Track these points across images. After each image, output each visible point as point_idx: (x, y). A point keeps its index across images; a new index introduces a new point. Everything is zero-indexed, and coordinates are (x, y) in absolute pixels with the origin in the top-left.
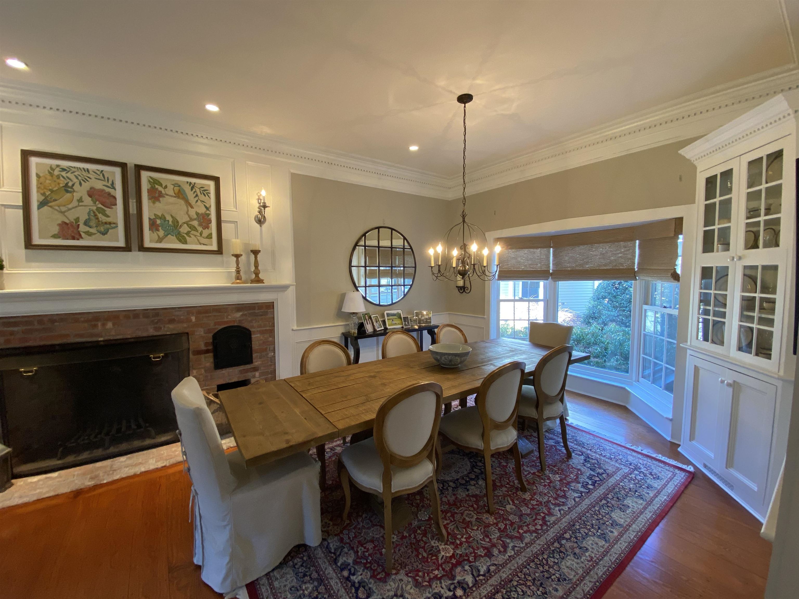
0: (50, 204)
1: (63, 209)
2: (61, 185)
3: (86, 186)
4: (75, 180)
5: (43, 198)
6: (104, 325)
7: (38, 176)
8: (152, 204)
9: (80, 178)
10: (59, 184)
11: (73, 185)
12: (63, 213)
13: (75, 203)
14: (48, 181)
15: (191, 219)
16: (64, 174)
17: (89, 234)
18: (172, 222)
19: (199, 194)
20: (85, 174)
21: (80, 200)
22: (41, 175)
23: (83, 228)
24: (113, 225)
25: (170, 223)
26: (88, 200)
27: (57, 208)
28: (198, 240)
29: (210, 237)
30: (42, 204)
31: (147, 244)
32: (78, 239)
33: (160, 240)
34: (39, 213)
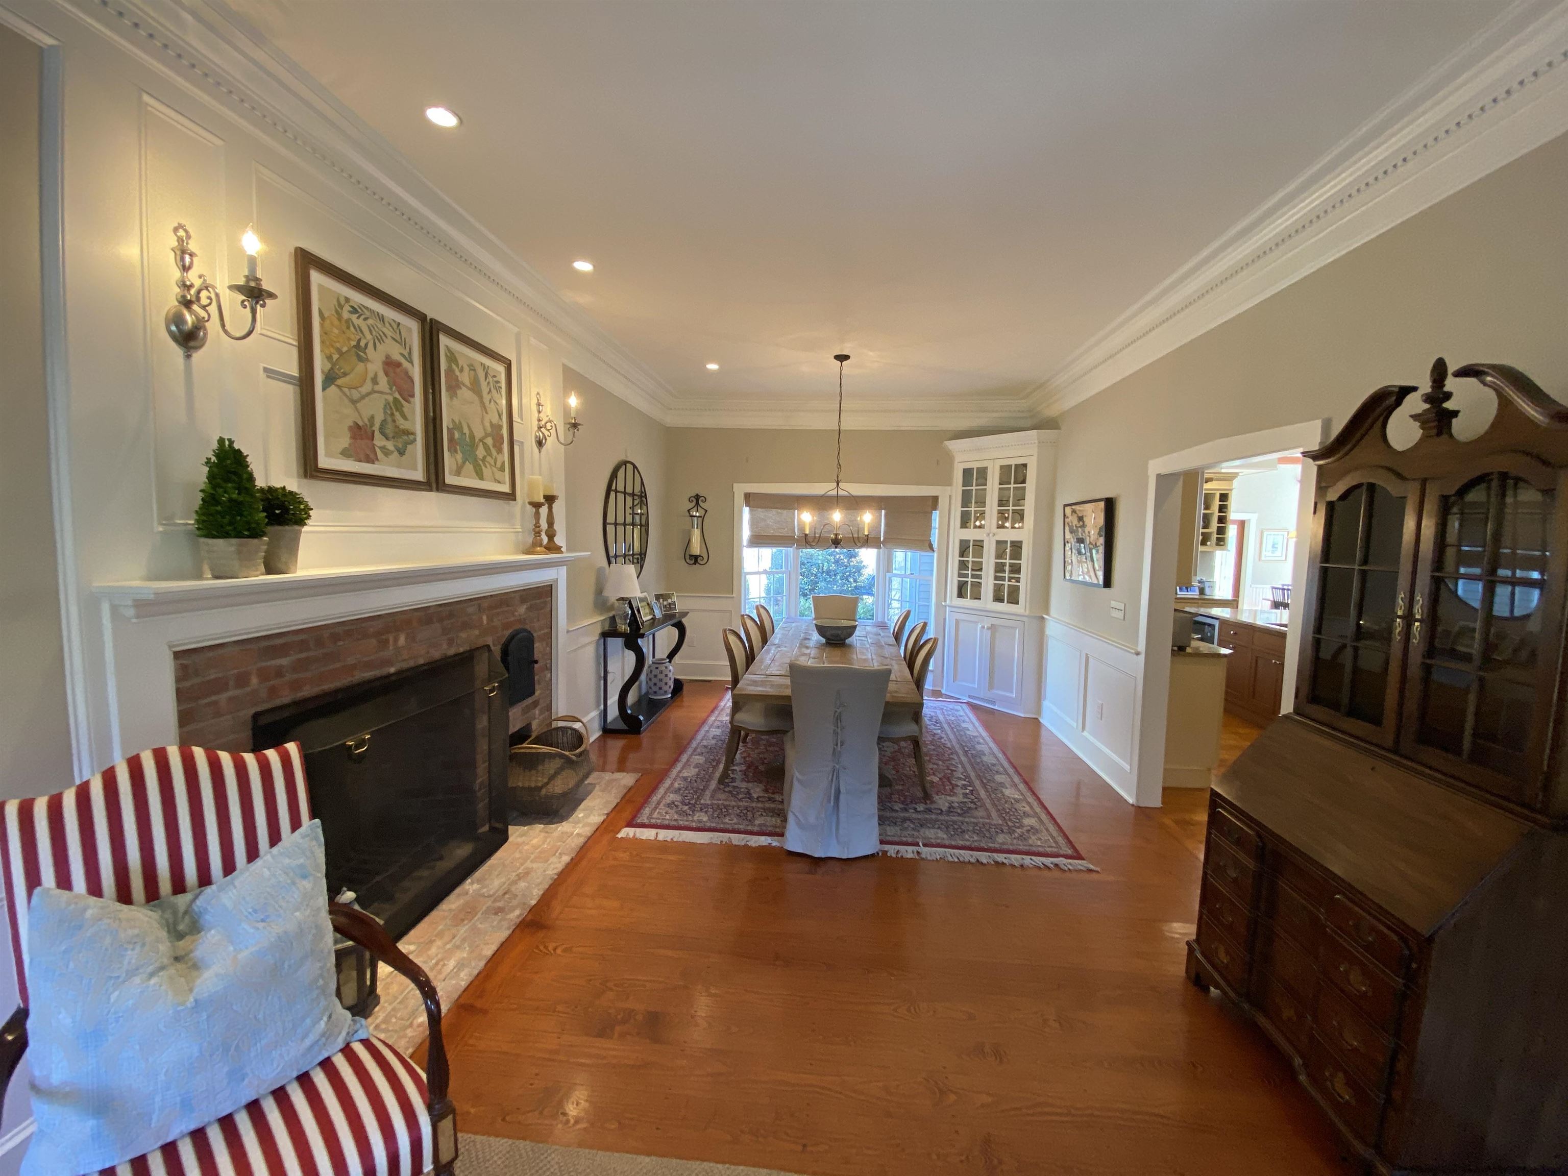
0: (339, 382)
1: (355, 395)
2: (352, 343)
3: (381, 351)
4: (368, 335)
5: (329, 366)
6: (396, 640)
9: (374, 332)
10: (349, 339)
11: (366, 345)
12: (354, 402)
13: (367, 387)
14: (334, 331)
15: (487, 435)
16: (354, 319)
17: (386, 452)
19: (492, 389)
20: (380, 325)
21: (375, 381)
22: (326, 314)
23: (379, 441)
26: (383, 382)
27: (346, 390)
28: (493, 473)
29: (502, 469)
30: (330, 379)
32: (373, 463)
34: (325, 398)
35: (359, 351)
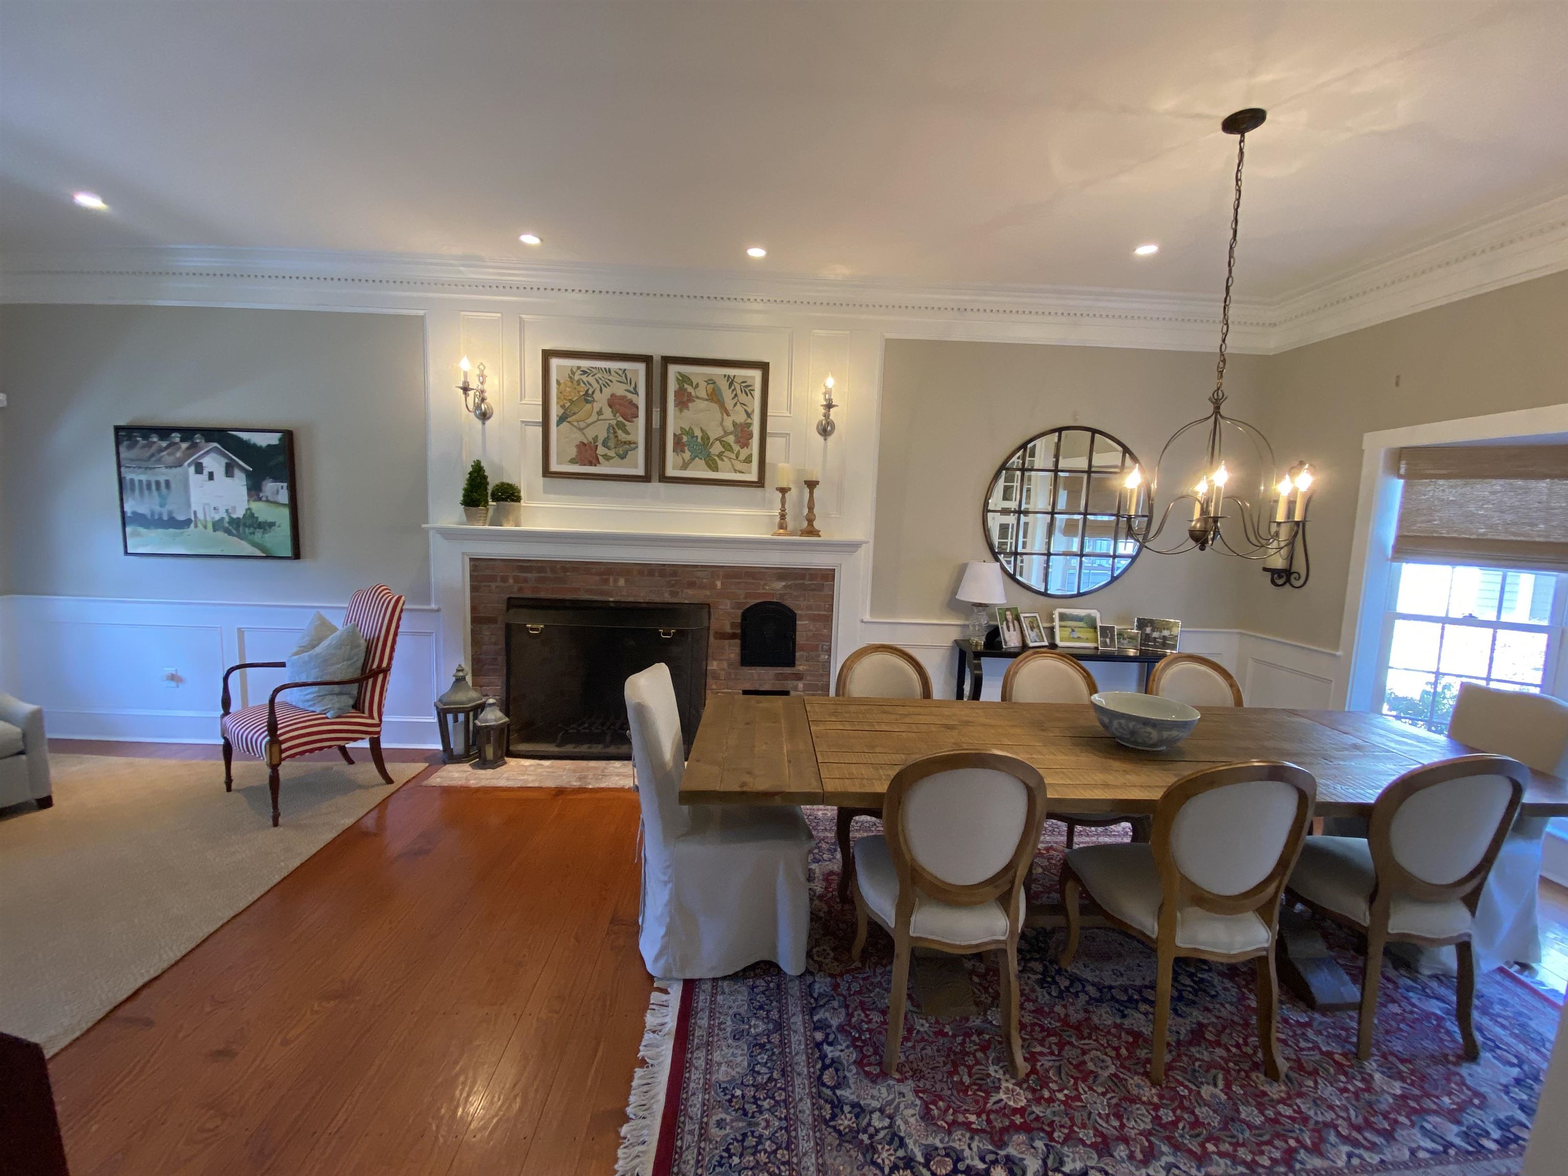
0: (569, 419)
1: (582, 425)
2: (582, 394)
3: (607, 392)
4: (596, 385)
5: (562, 411)
6: (616, 581)
7: (558, 383)
8: (678, 413)
9: (601, 382)
10: (579, 392)
11: (593, 392)
12: (581, 429)
13: (594, 417)
14: (568, 389)
15: (727, 434)
16: (584, 378)
17: (607, 458)
18: (702, 438)
20: (606, 376)
21: (600, 413)
22: (562, 382)
23: (601, 450)
24: (632, 445)
25: (699, 440)
26: (608, 412)
27: (575, 424)
28: (733, 465)
29: (748, 460)
30: (562, 419)
31: (670, 472)
32: (595, 465)
33: (685, 466)
34: (558, 432)
35: (587, 397)
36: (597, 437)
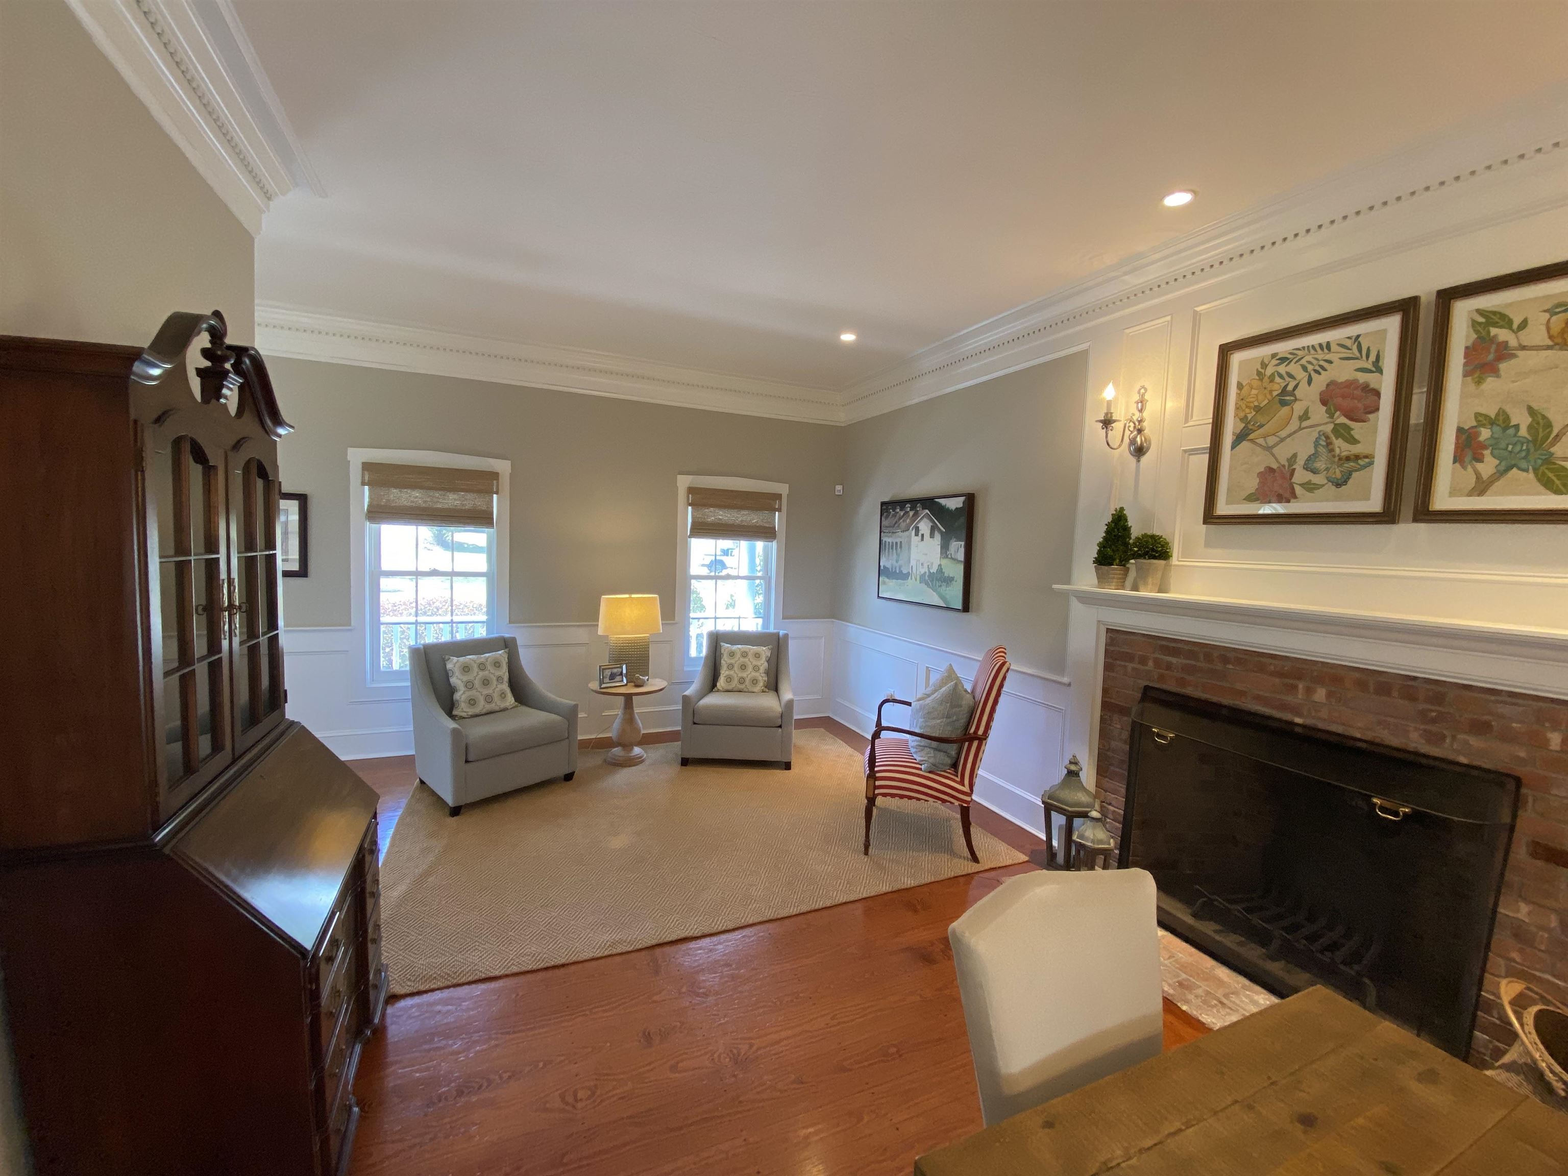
3: (1320, 382)
4: (1301, 375)
7: (1240, 386)
8: (1472, 387)
9: (1310, 367)
11: (1296, 387)
12: (1269, 449)
14: (1254, 392)
16: (1282, 369)
17: (1310, 487)
18: (1530, 427)
20: (1321, 355)
21: (1305, 416)
22: (1246, 384)
23: (1301, 476)
24: (1363, 461)
25: (1523, 432)
26: (1319, 413)
31: (1440, 501)
32: (1289, 501)
33: (1481, 487)
34: (1233, 457)
36: (1295, 456)
